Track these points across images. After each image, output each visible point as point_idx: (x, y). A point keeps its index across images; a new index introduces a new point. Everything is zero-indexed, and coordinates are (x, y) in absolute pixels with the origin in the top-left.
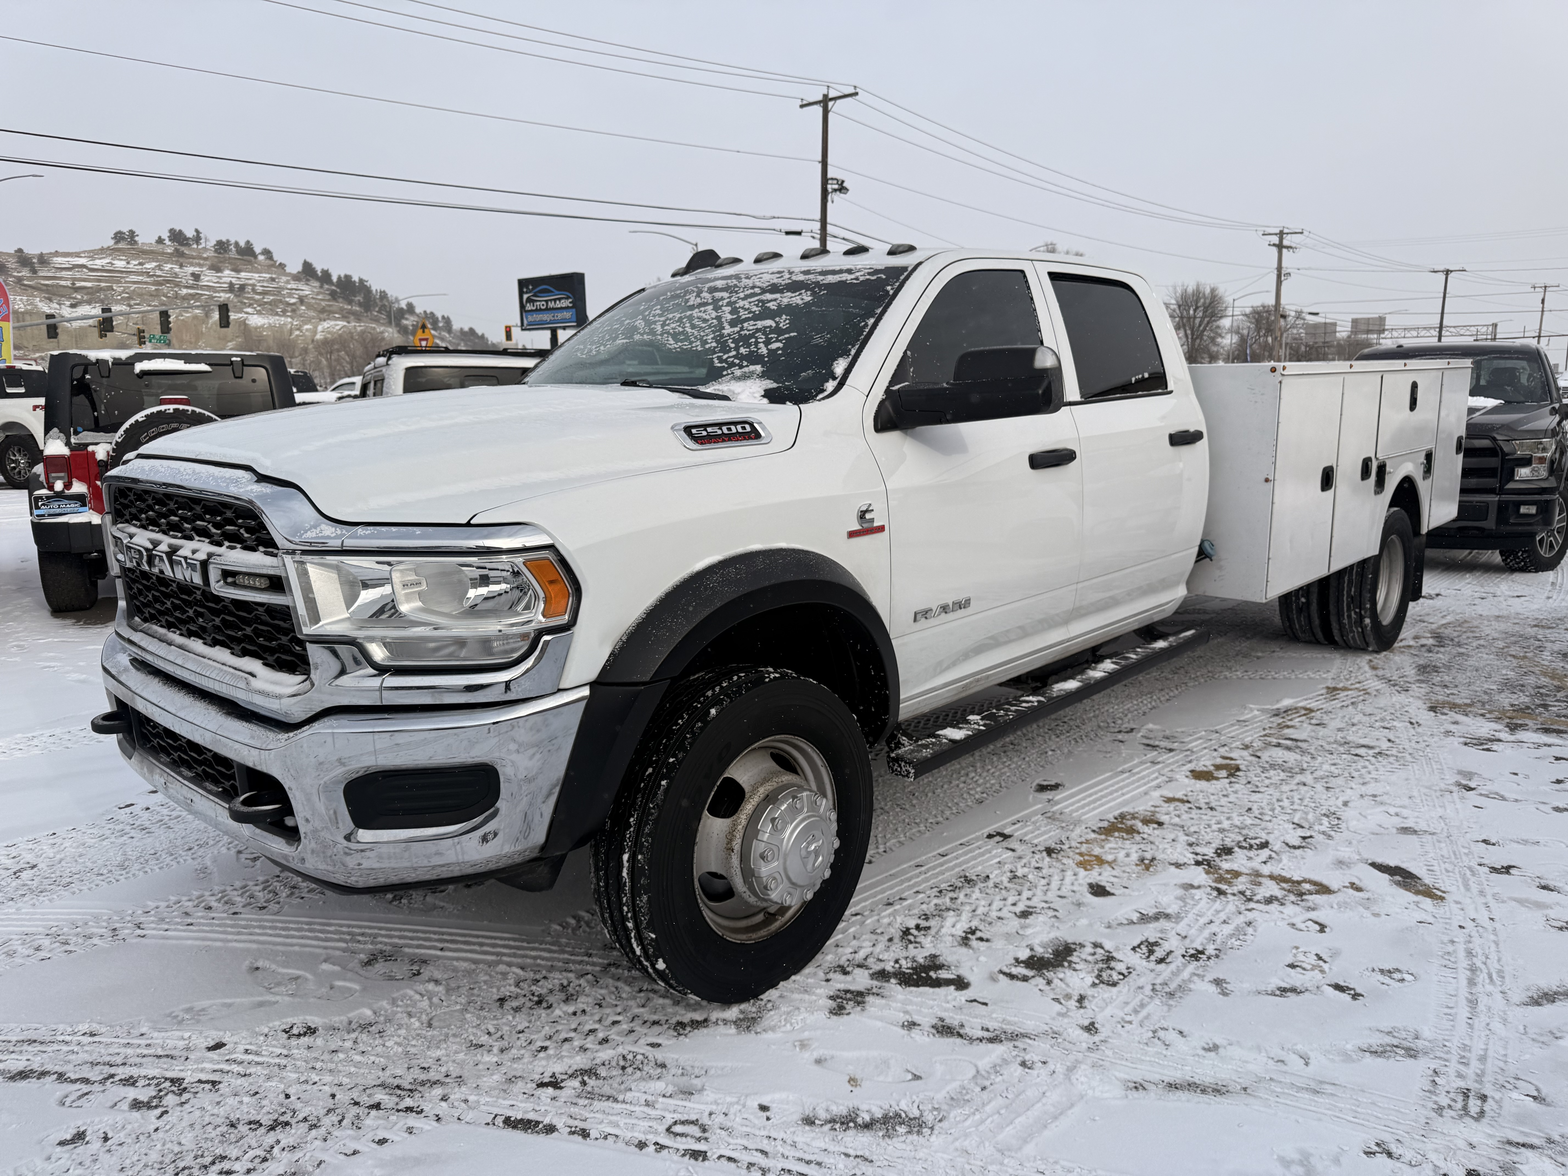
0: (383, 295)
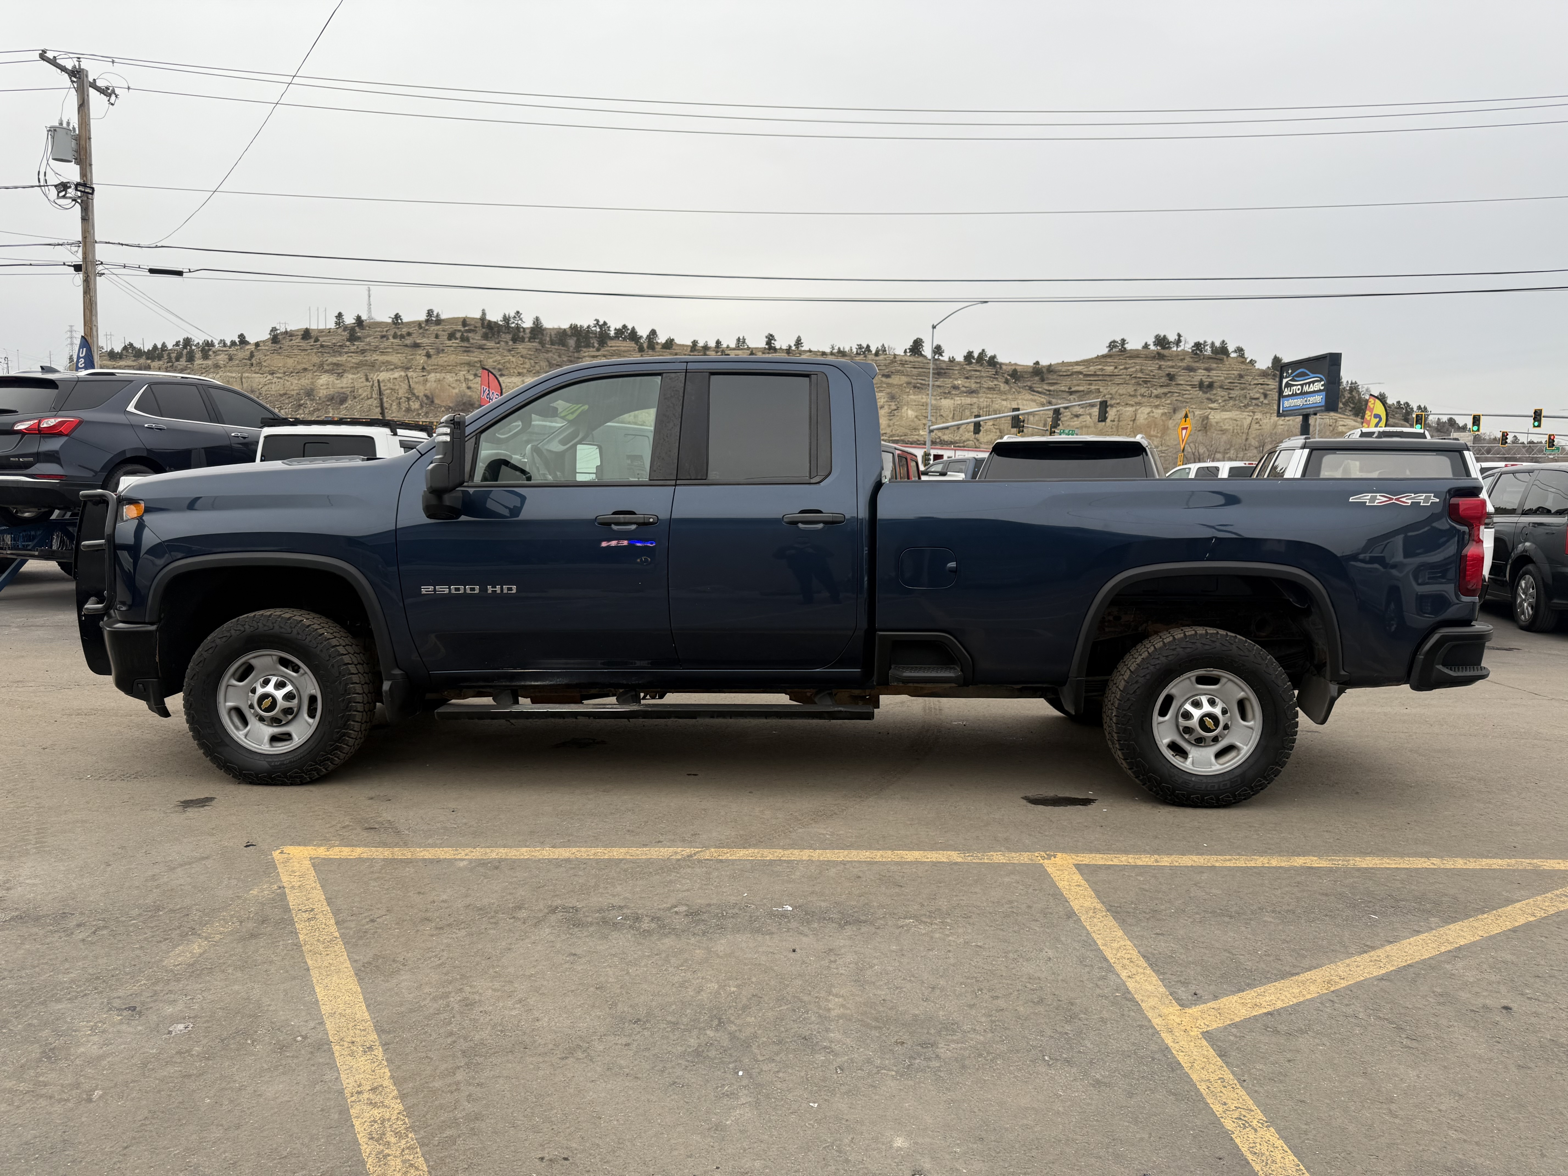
0: (1354, 388)
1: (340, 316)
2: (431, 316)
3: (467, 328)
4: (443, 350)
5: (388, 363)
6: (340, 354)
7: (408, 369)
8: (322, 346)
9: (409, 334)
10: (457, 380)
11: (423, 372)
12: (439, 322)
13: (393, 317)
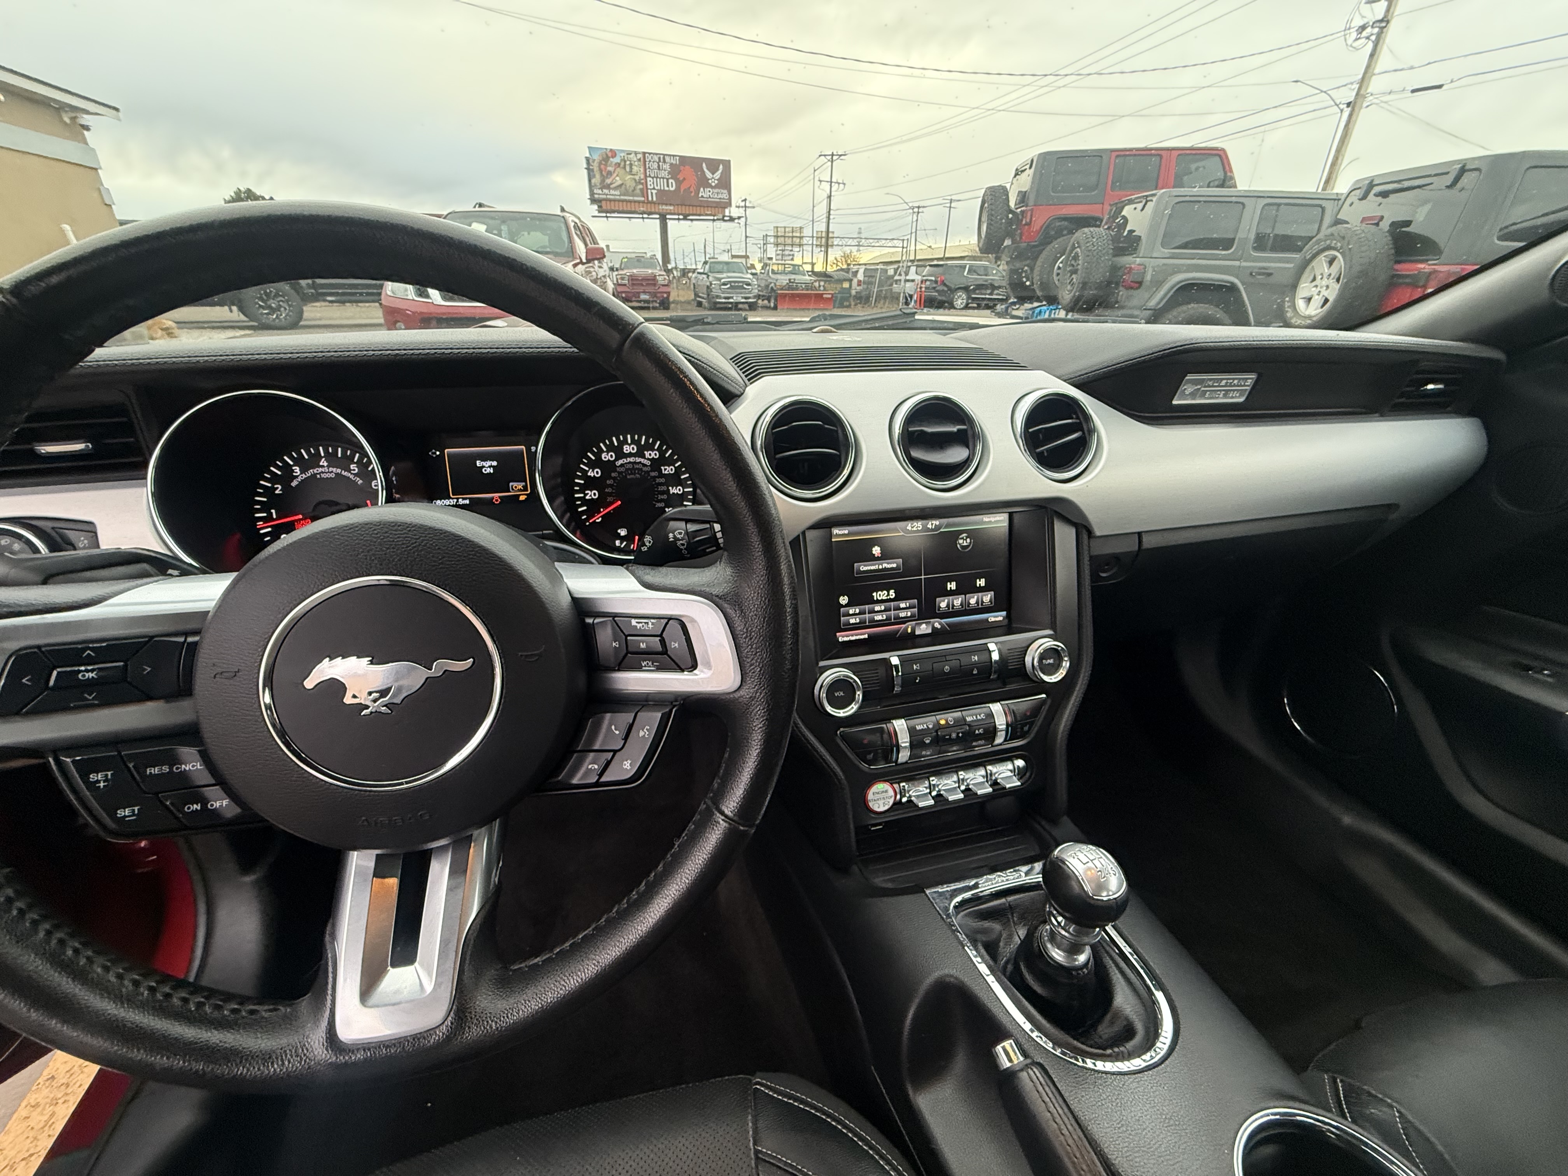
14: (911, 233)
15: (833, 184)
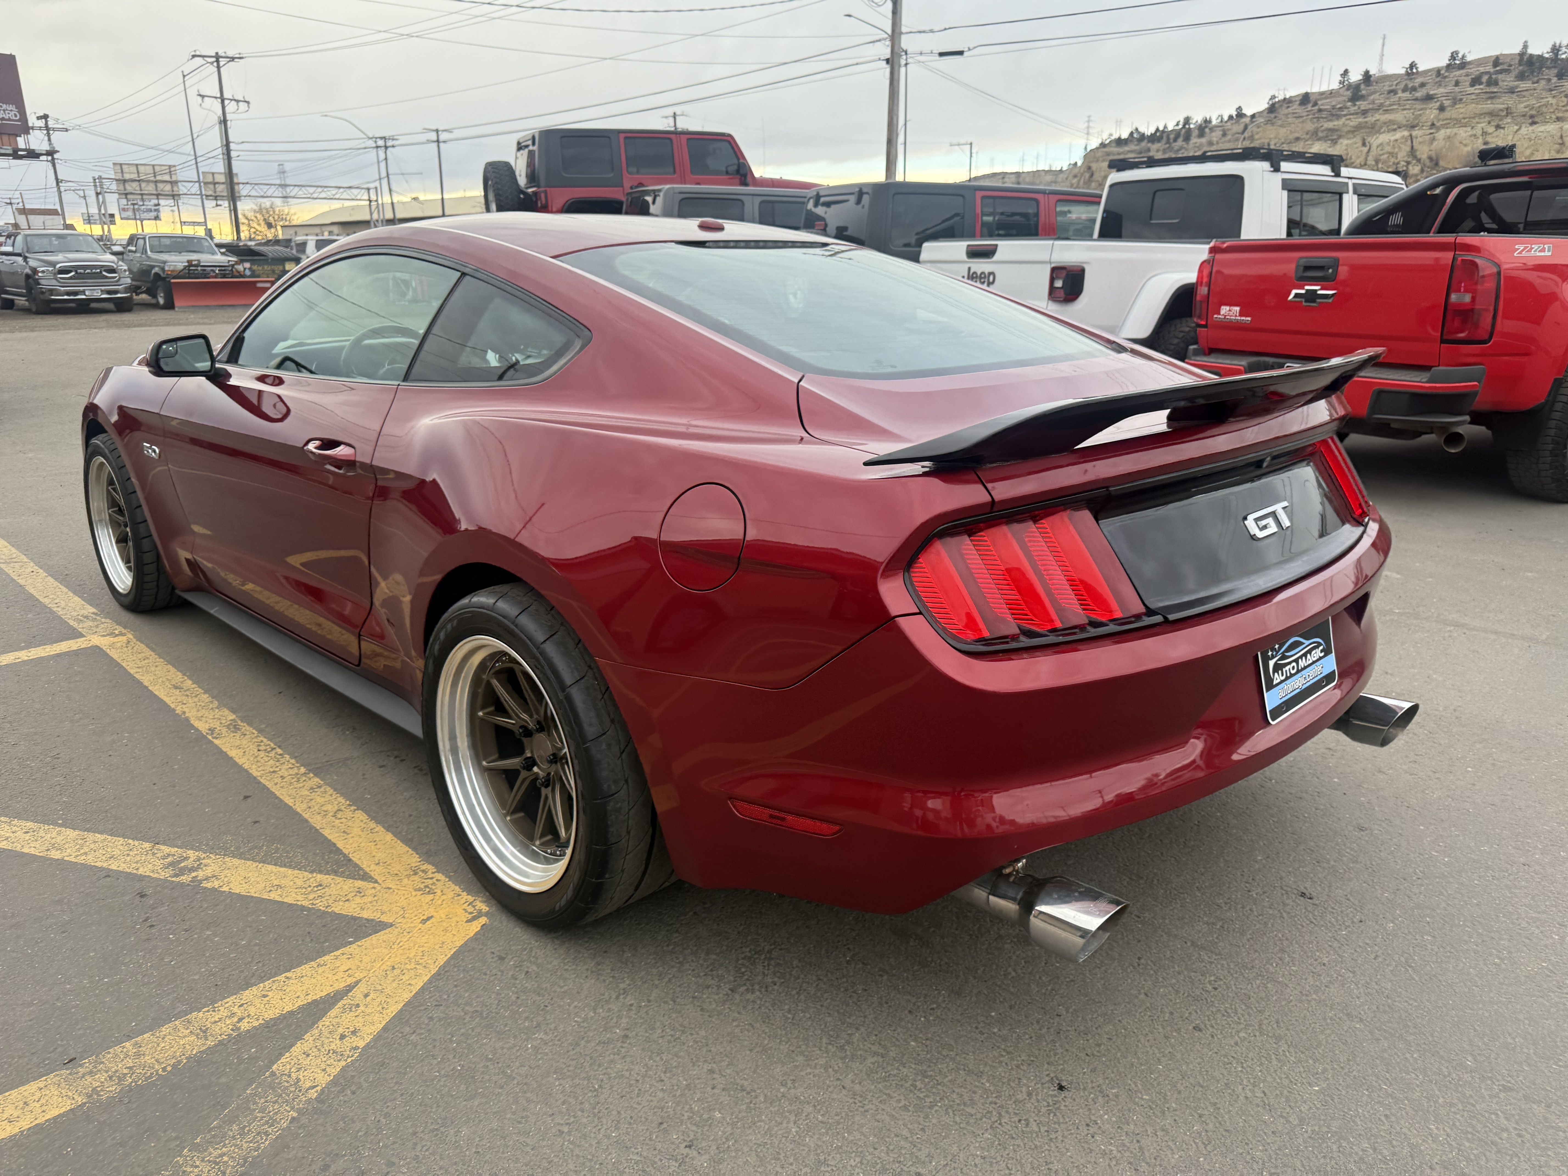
1: (1346, 72)
2: (1455, 59)
3: (1498, 68)
4: (1461, 100)
5: (1392, 122)
6: (1338, 117)
7: (1413, 127)
8: (1320, 110)
9: (1423, 85)
10: (1471, 136)
11: (1431, 129)
12: (1464, 65)
13: (1408, 66)
14: (380, 179)
15: (226, 102)
